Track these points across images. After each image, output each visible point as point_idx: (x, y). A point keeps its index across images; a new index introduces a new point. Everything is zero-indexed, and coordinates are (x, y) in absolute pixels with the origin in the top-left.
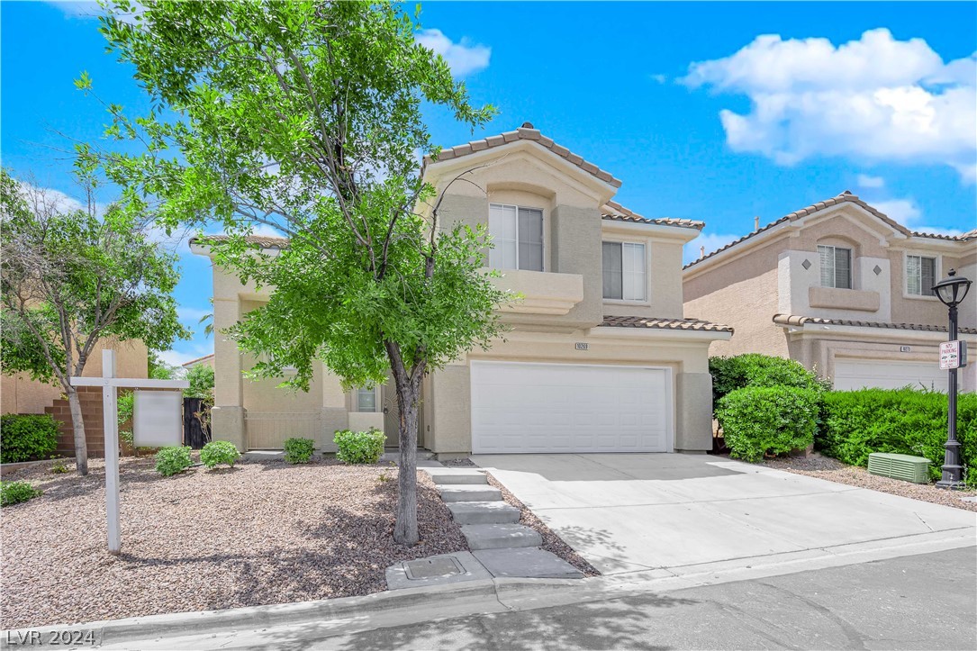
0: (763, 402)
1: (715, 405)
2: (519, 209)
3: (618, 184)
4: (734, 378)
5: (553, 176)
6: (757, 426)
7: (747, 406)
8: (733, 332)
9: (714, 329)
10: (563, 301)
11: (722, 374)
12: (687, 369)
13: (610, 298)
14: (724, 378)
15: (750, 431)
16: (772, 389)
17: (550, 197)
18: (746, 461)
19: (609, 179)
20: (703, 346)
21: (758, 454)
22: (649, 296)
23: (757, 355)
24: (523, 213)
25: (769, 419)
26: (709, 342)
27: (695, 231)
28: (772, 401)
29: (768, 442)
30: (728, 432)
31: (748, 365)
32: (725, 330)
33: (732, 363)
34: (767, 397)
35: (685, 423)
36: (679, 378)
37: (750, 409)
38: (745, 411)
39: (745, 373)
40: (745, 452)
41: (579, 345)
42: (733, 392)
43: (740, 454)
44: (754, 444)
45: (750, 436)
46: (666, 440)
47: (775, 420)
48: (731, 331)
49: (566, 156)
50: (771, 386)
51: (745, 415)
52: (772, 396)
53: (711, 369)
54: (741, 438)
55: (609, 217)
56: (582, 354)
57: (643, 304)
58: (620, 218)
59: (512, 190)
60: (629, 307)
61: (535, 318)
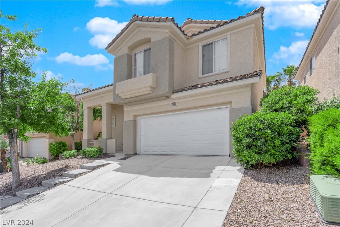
2: (144, 51)
5: (150, 31)
12: (233, 106)
13: (207, 73)
32: (253, 76)
49: (148, 20)
55: (212, 28)
56: (175, 108)
57: (224, 72)
58: (219, 26)
59: (141, 44)
60: (216, 76)
61: (140, 98)
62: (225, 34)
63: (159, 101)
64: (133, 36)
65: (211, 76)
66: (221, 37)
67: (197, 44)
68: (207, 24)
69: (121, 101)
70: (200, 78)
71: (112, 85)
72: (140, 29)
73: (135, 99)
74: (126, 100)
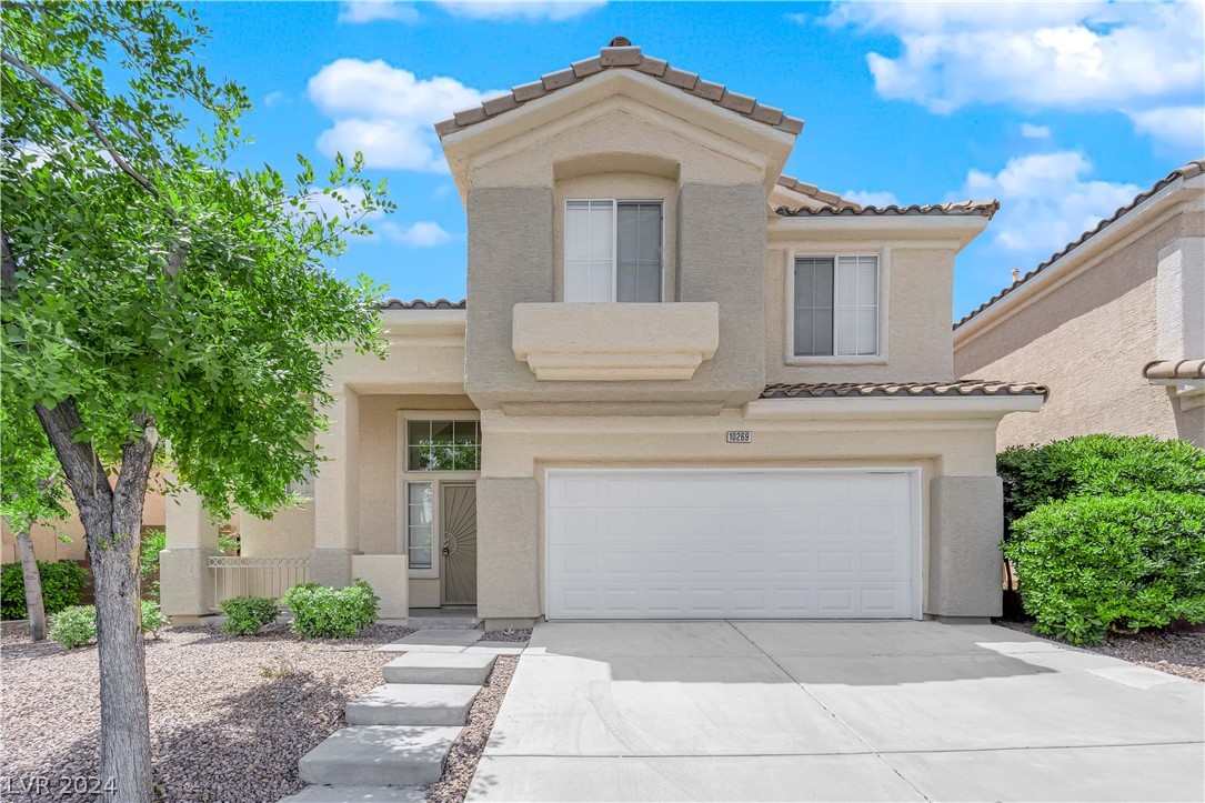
0: (1103, 526)
1: (1007, 534)
2: (619, 205)
3: (796, 128)
4: (1049, 482)
5: (675, 133)
6: (1087, 574)
7: (1065, 535)
8: (1046, 394)
9: (1006, 391)
10: (681, 352)
11: (1025, 478)
12: (949, 469)
13: (811, 354)
14: (1028, 484)
15: (1070, 585)
16: (1124, 500)
17: (670, 174)
18: (1064, 640)
19: (776, 120)
20: (987, 425)
21: (1093, 629)
22: (885, 347)
23: (1100, 437)
24: (627, 212)
25: (1116, 559)
26: (997, 417)
27: (977, 221)
28: (1123, 523)
29: (1113, 607)
30: (1027, 583)
31: (1078, 456)
32: (1029, 391)
33: (1046, 455)
34: (1109, 516)
35: (945, 568)
36: (934, 487)
37: (1072, 540)
38: (1062, 545)
39: (1070, 472)
40: (1063, 623)
41: (733, 434)
42: (1039, 508)
43: (1052, 628)
44: (1079, 610)
45: (1072, 594)
46: (909, 594)
47: (1131, 561)
48: (1043, 392)
49: (692, 87)
50: (1124, 493)
51: (1062, 552)
52: (1125, 513)
53: (1003, 468)
54: (1052, 597)
55: (807, 211)
56: (738, 450)
57: (871, 361)
58: (827, 211)
59: (607, 173)
60: (845, 368)
61: (635, 389)
62: (876, 245)
63: (675, 418)
64: (586, 123)
65: (827, 365)
66: (862, 250)
67: (780, 247)
68: (788, 187)
69: (520, 389)
70: (791, 365)
71: (462, 306)
72: (628, 106)
73: (600, 388)
74: (551, 389)
